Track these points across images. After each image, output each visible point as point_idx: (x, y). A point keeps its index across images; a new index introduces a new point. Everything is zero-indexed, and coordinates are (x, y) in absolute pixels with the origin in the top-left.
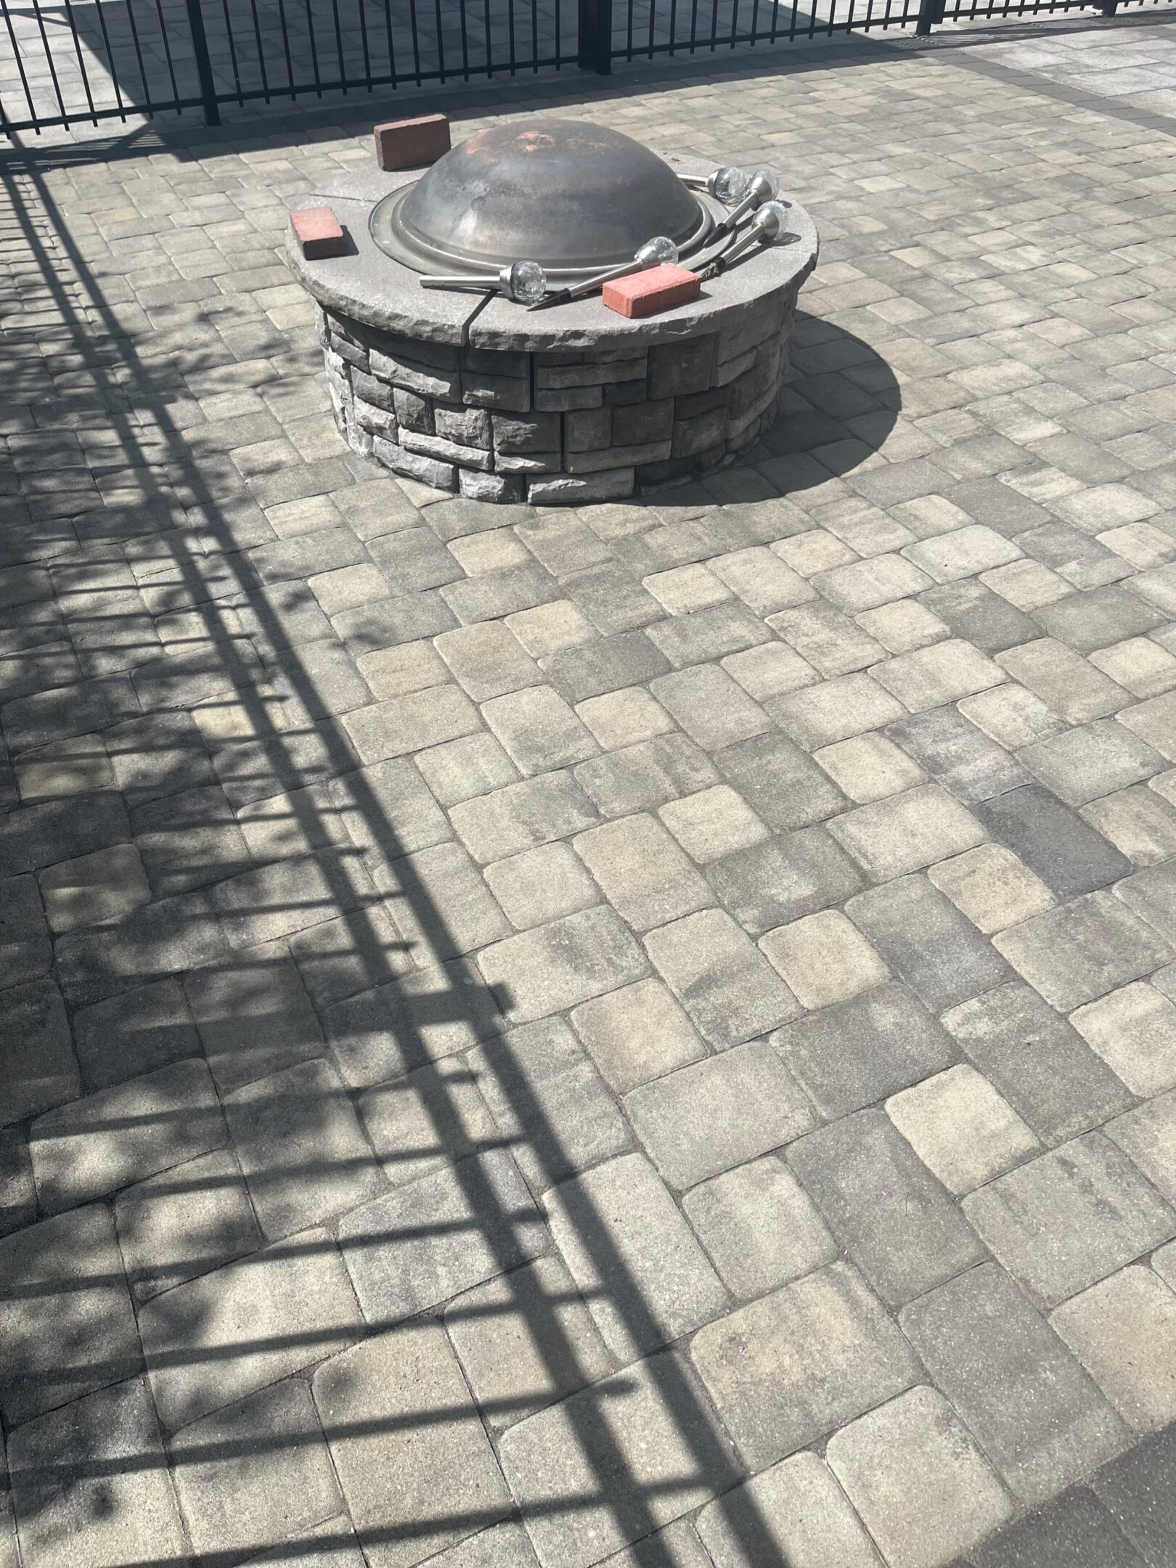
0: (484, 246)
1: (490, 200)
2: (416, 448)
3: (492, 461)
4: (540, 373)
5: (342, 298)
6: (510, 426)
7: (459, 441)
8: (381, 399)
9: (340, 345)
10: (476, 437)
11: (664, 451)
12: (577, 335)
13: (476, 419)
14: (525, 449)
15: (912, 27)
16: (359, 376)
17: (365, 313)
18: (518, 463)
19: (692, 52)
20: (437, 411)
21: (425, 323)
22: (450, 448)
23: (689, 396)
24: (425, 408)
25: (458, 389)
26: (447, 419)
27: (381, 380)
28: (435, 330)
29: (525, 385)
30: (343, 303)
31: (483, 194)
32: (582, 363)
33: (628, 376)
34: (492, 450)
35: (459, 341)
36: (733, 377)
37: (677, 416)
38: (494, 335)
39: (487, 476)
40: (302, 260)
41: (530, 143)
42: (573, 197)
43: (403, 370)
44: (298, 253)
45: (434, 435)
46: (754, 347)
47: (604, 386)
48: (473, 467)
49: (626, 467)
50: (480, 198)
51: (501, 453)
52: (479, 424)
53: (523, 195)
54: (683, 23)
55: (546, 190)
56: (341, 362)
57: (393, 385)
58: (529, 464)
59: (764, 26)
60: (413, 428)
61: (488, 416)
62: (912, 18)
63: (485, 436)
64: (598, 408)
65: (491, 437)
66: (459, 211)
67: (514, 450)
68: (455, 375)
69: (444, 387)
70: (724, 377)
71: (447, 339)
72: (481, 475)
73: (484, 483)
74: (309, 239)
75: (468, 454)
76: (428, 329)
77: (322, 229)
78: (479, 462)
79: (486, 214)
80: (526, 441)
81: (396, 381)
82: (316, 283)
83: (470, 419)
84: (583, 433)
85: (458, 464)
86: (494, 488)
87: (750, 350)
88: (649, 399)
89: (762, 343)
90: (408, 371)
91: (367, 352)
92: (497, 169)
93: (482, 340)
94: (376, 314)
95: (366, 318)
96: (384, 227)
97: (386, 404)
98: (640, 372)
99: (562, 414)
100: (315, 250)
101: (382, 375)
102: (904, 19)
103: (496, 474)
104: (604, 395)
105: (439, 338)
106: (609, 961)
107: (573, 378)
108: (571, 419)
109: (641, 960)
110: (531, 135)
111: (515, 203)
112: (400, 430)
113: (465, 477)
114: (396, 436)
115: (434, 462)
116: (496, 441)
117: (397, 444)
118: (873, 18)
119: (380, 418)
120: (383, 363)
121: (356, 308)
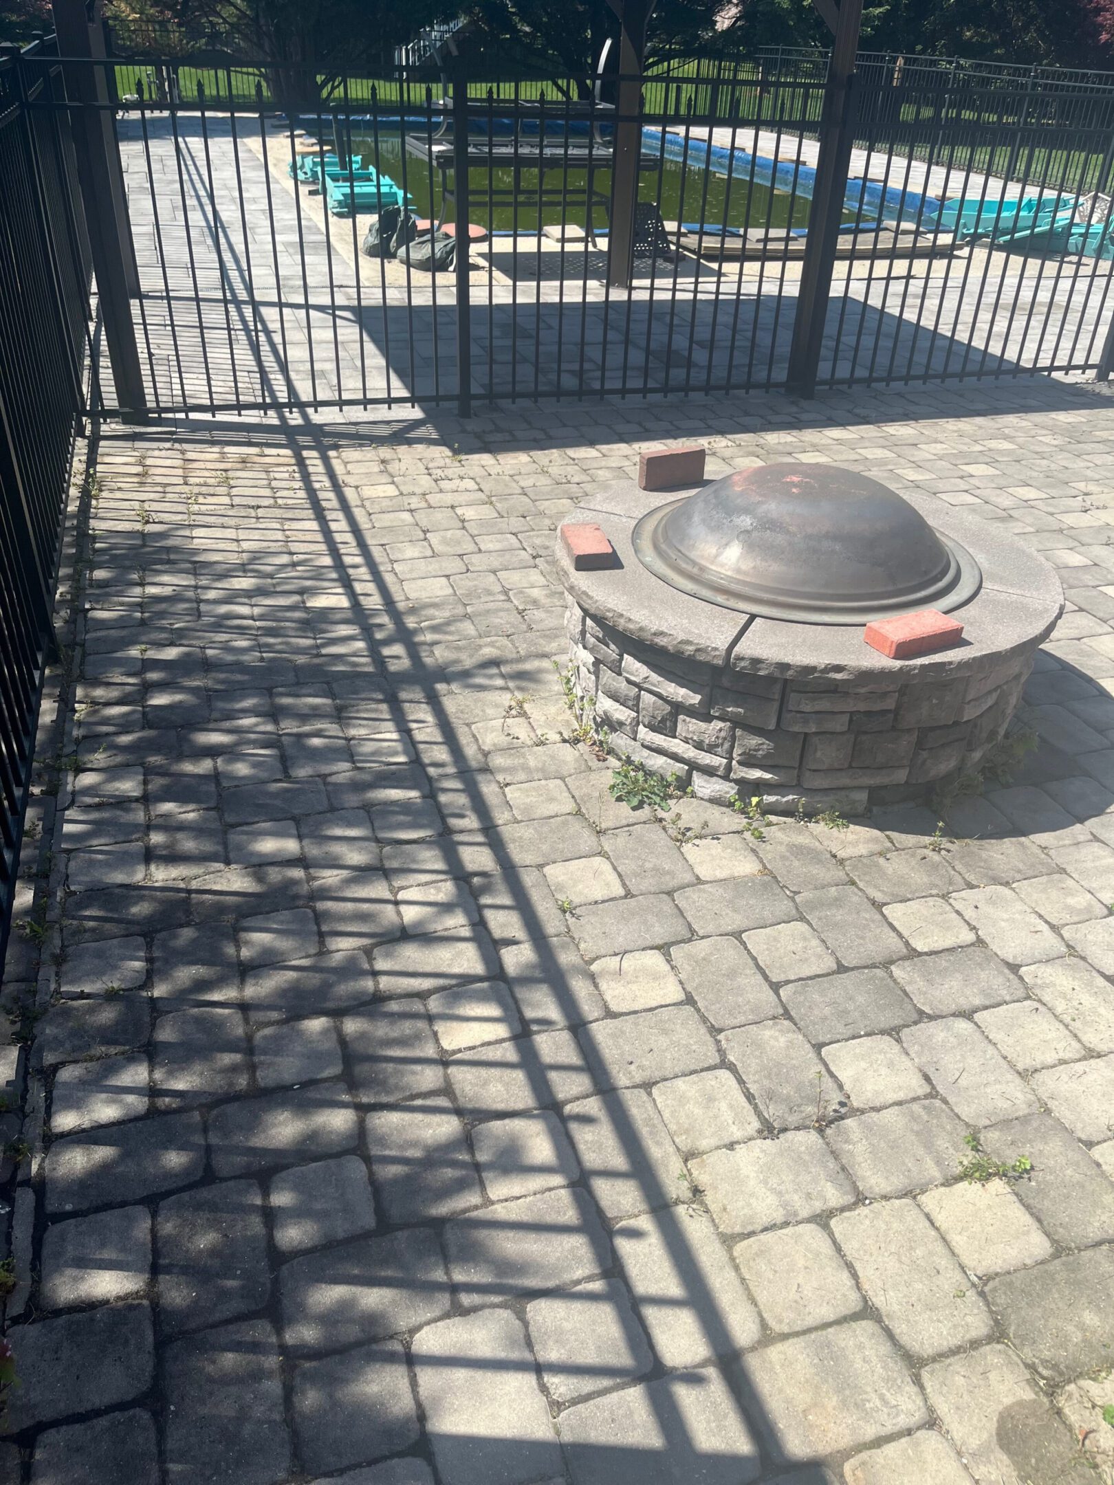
0: (746, 573)
1: (755, 534)
2: (654, 746)
3: (729, 768)
4: (793, 697)
5: (609, 610)
6: (754, 741)
7: (699, 746)
8: (627, 698)
9: (594, 646)
10: (717, 746)
11: (901, 776)
12: (839, 668)
13: (720, 730)
14: (764, 762)
15: (1091, 374)
16: (607, 675)
17: (631, 626)
18: (756, 774)
19: (887, 385)
20: (681, 717)
21: (688, 642)
22: (690, 752)
23: (933, 729)
24: (670, 713)
25: (708, 702)
26: (689, 726)
27: (629, 682)
28: (698, 650)
29: (776, 705)
30: (609, 615)
31: (749, 528)
32: (835, 691)
33: (877, 707)
34: (731, 759)
35: (720, 662)
36: (978, 713)
37: (920, 745)
38: (756, 662)
39: (721, 781)
40: (571, 569)
41: (795, 486)
42: (835, 538)
43: (655, 677)
44: (567, 564)
45: (674, 737)
46: (999, 687)
47: (852, 713)
48: (709, 771)
49: (860, 788)
50: (747, 532)
51: (740, 763)
52: (723, 734)
53: (788, 532)
54: (883, 360)
55: (809, 530)
56: (590, 659)
57: (641, 689)
58: (768, 776)
59: (955, 367)
60: (653, 728)
61: (733, 729)
62: (1092, 367)
63: (727, 745)
64: (842, 733)
65: (732, 747)
66: (724, 541)
67: (753, 761)
68: (707, 690)
69: (695, 699)
70: (969, 714)
71: (708, 658)
72: (715, 779)
73: (717, 787)
74: (581, 553)
75: (706, 759)
76: (692, 648)
77: (592, 545)
78: (716, 768)
79: (751, 544)
80: (768, 755)
81: (646, 686)
82: (585, 593)
83: (714, 729)
84: (825, 754)
85: (693, 766)
86: (727, 793)
87: (995, 690)
88: (894, 728)
89: (1007, 682)
90: (661, 679)
91: (621, 656)
92: (765, 507)
93: (743, 664)
94: (641, 629)
95: (631, 631)
96: (646, 543)
97: (630, 703)
98: (890, 704)
99: (806, 734)
100: (586, 563)
101: (633, 678)
102: (1085, 367)
103: (730, 781)
104: (851, 721)
105: (701, 657)
106: (882, 1398)
107: (824, 705)
108: (815, 740)
109: (921, 1403)
110: (795, 479)
111: (780, 539)
112: (641, 727)
113: (698, 779)
114: (635, 733)
115: (669, 761)
116: (736, 753)
117: (635, 739)
118: (1056, 364)
119: (621, 713)
120: (635, 668)
121: (622, 621)
